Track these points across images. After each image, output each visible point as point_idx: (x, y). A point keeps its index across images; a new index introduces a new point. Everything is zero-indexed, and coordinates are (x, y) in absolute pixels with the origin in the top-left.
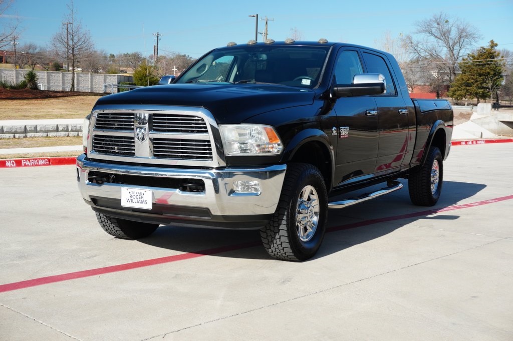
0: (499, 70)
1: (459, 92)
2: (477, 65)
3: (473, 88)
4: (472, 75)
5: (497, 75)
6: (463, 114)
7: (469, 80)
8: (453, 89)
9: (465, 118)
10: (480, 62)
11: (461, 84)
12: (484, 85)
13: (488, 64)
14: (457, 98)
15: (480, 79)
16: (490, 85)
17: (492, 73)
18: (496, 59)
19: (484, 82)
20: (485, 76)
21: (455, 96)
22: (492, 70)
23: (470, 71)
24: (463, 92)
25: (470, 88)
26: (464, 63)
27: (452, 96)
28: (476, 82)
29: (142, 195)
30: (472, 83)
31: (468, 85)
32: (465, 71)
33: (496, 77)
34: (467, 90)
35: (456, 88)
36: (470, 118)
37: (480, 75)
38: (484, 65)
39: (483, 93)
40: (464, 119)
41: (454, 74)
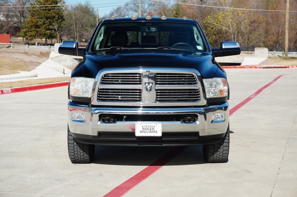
0: (61, 14)
1: (30, 33)
2: (43, 9)
3: (42, 30)
4: (40, 18)
5: (60, 19)
6: (42, 53)
7: (37, 23)
8: (24, 30)
9: (46, 57)
10: (46, 7)
11: (31, 26)
12: (51, 27)
13: (53, 9)
14: (27, 39)
15: (47, 22)
16: (56, 27)
17: (57, 16)
18: (59, 5)
19: (50, 24)
20: (51, 19)
21: (26, 37)
22: (56, 14)
23: (39, 14)
24: (33, 33)
25: (39, 30)
26: (33, 8)
27: (24, 37)
28: (43, 24)
29: (153, 127)
30: (41, 25)
31: (37, 27)
32: (34, 14)
33: (60, 20)
34: (37, 31)
35: (27, 29)
36: (49, 56)
37: (47, 18)
38: (49, 10)
39: (51, 34)
40: (44, 58)
41: (23, 16)
